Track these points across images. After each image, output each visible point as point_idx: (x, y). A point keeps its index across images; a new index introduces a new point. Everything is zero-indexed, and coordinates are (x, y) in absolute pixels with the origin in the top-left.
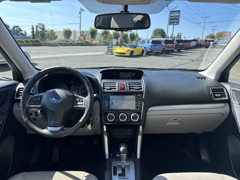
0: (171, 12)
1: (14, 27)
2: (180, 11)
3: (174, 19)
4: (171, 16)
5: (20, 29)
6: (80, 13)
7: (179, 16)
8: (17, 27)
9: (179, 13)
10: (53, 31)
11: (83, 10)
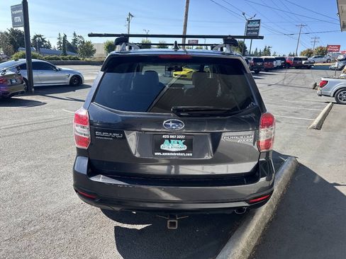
0: (249, 22)
1: (35, 37)
2: (259, 20)
3: (252, 31)
4: (248, 27)
5: (43, 39)
6: (128, 20)
7: (259, 27)
8: (40, 36)
9: (259, 23)
10: (89, 42)
11: (132, 16)
